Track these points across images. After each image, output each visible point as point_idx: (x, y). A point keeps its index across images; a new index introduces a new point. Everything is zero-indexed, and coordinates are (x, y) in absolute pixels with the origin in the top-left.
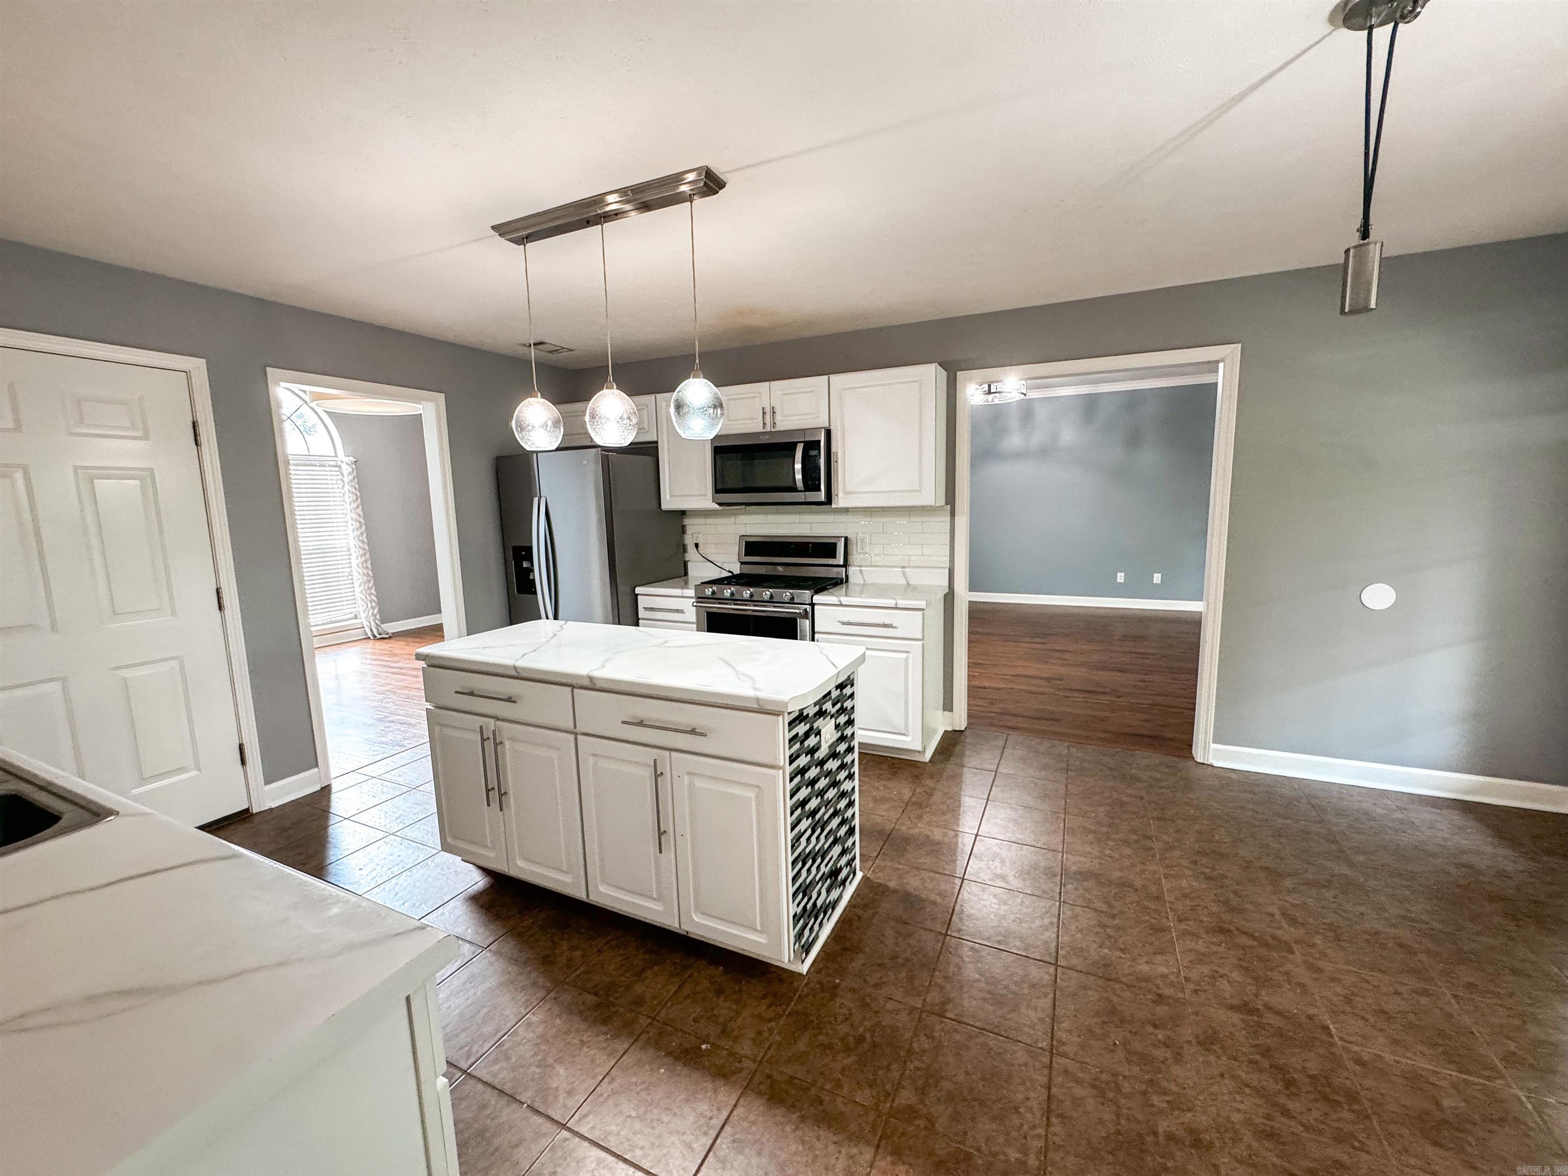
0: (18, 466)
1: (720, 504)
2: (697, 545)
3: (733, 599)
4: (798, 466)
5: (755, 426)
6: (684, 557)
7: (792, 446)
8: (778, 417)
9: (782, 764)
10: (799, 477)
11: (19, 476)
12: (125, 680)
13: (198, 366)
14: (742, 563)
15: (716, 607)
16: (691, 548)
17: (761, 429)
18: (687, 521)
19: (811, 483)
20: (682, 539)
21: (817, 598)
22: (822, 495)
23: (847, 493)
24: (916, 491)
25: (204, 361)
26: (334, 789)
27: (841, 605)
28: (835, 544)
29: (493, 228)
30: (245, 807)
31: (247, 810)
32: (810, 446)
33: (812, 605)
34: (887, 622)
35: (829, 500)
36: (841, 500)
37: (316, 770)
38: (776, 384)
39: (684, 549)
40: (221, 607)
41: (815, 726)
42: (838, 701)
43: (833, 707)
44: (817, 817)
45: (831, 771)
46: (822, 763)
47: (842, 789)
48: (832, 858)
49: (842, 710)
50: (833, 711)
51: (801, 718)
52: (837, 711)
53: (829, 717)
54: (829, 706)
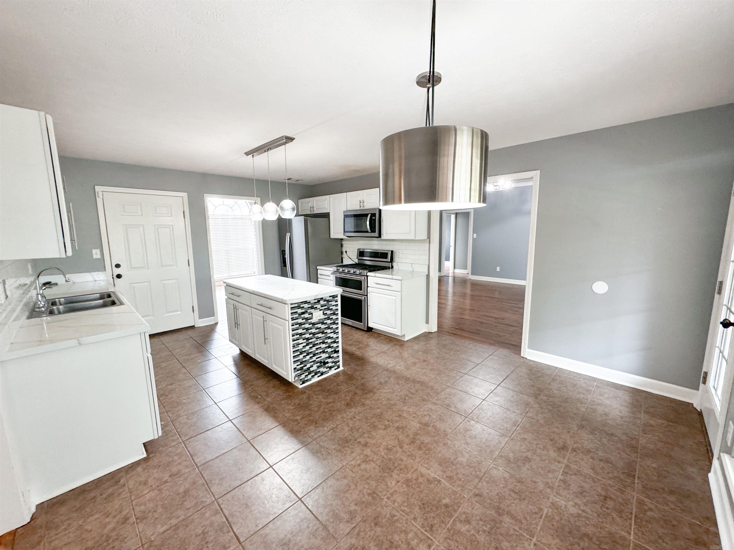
0: (141, 225)
1: (348, 237)
2: (346, 252)
3: (349, 272)
4: (368, 223)
5: (358, 208)
6: (342, 256)
7: (366, 215)
8: (365, 203)
9: (287, 319)
10: (368, 227)
11: (141, 228)
12: (164, 284)
13: (185, 195)
14: (359, 259)
15: (343, 276)
16: (344, 253)
17: (359, 209)
18: (344, 242)
19: (373, 230)
20: (342, 249)
21: (369, 274)
22: (376, 234)
23: (386, 234)
24: (408, 233)
25: (186, 193)
26: (219, 324)
27: (375, 277)
28: (387, 253)
29: (245, 153)
30: (193, 325)
31: (194, 326)
32: (373, 215)
33: (367, 276)
34: (389, 284)
35: (380, 236)
36: (384, 236)
37: (213, 317)
38: (348, 193)
39: (342, 253)
40: (189, 265)
41: (308, 311)
42: (326, 306)
43: (321, 307)
44: (310, 341)
45: (320, 328)
46: (314, 324)
47: (328, 335)
48: (321, 357)
49: (328, 309)
50: (321, 308)
51: (299, 307)
52: (325, 309)
53: (319, 310)
54: (319, 306)
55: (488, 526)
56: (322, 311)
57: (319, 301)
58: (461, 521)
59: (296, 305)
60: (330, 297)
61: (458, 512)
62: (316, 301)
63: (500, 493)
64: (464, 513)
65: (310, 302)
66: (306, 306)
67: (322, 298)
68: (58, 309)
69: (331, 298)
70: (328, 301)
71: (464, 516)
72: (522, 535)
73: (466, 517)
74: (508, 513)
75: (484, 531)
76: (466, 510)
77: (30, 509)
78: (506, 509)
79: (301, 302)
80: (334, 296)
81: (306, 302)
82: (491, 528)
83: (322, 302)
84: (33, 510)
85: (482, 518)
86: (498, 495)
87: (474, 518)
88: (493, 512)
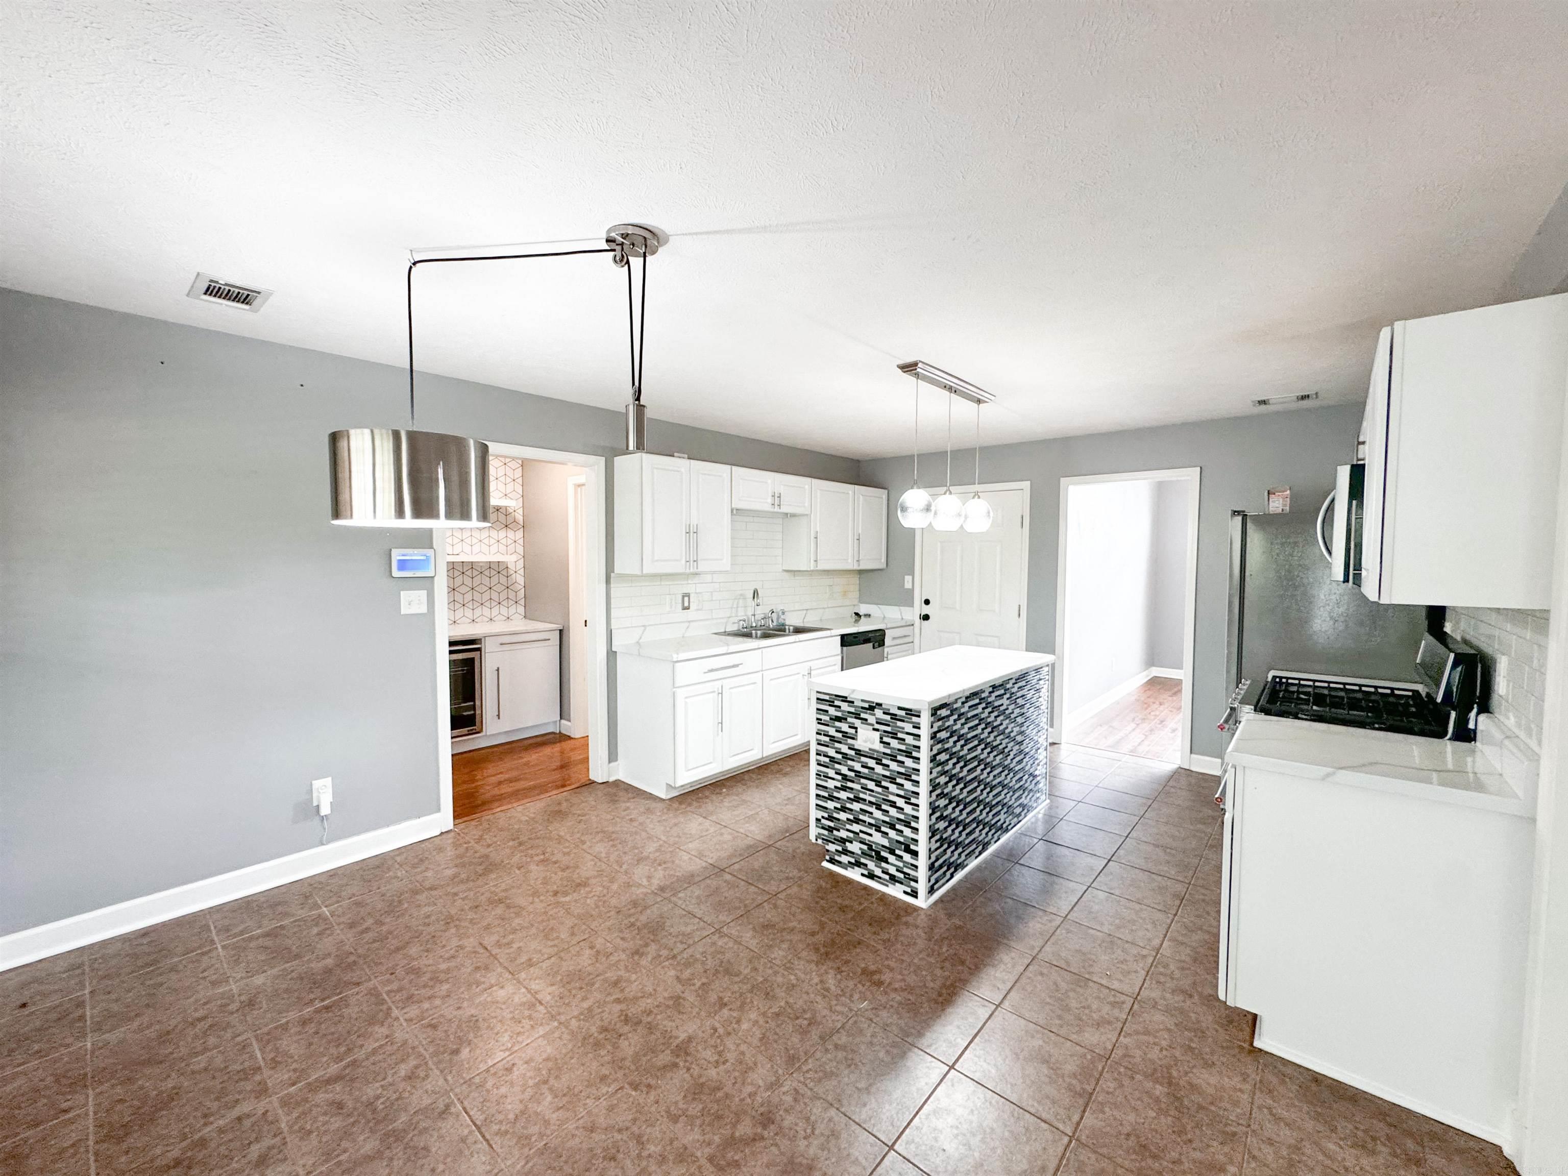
9: (809, 716)
13: (1027, 485)
25: (1030, 482)
40: (1019, 615)
41: (849, 720)
42: (888, 725)
43: (877, 723)
44: (849, 784)
45: (873, 769)
46: (859, 752)
47: (892, 798)
48: (871, 835)
49: (894, 736)
50: (877, 726)
51: (831, 703)
52: (885, 732)
53: (871, 727)
54: (872, 720)
55: (381, 1107)
56: (877, 734)
57: (872, 708)
58: (417, 1067)
59: (827, 697)
60: (900, 708)
61: (433, 1067)
62: (866, 705)
63: (425, 1157)
64: (427, 1076)
65: (853, 702)
66: (845, 706)
67: (880, 705)
68: (756, 634)
69: (903, 713)
70: (894, 717)
71: (422, 1074)
72: (326, 1161)
73: (418, 1077)
74: (377, 1155)
75: (378, 1097)
76: (430, 1079)
77: (609, 777)
78: (387, 1153)
79: (836, 696)
80: (911, 710)
81: (844, 699)
82: (374, 1111)
83: (879, 713)
84: (612, 779)
85: (400, 1102)
86: (424, 1148)
87: (409, 1089)
88: (398, 1124)
